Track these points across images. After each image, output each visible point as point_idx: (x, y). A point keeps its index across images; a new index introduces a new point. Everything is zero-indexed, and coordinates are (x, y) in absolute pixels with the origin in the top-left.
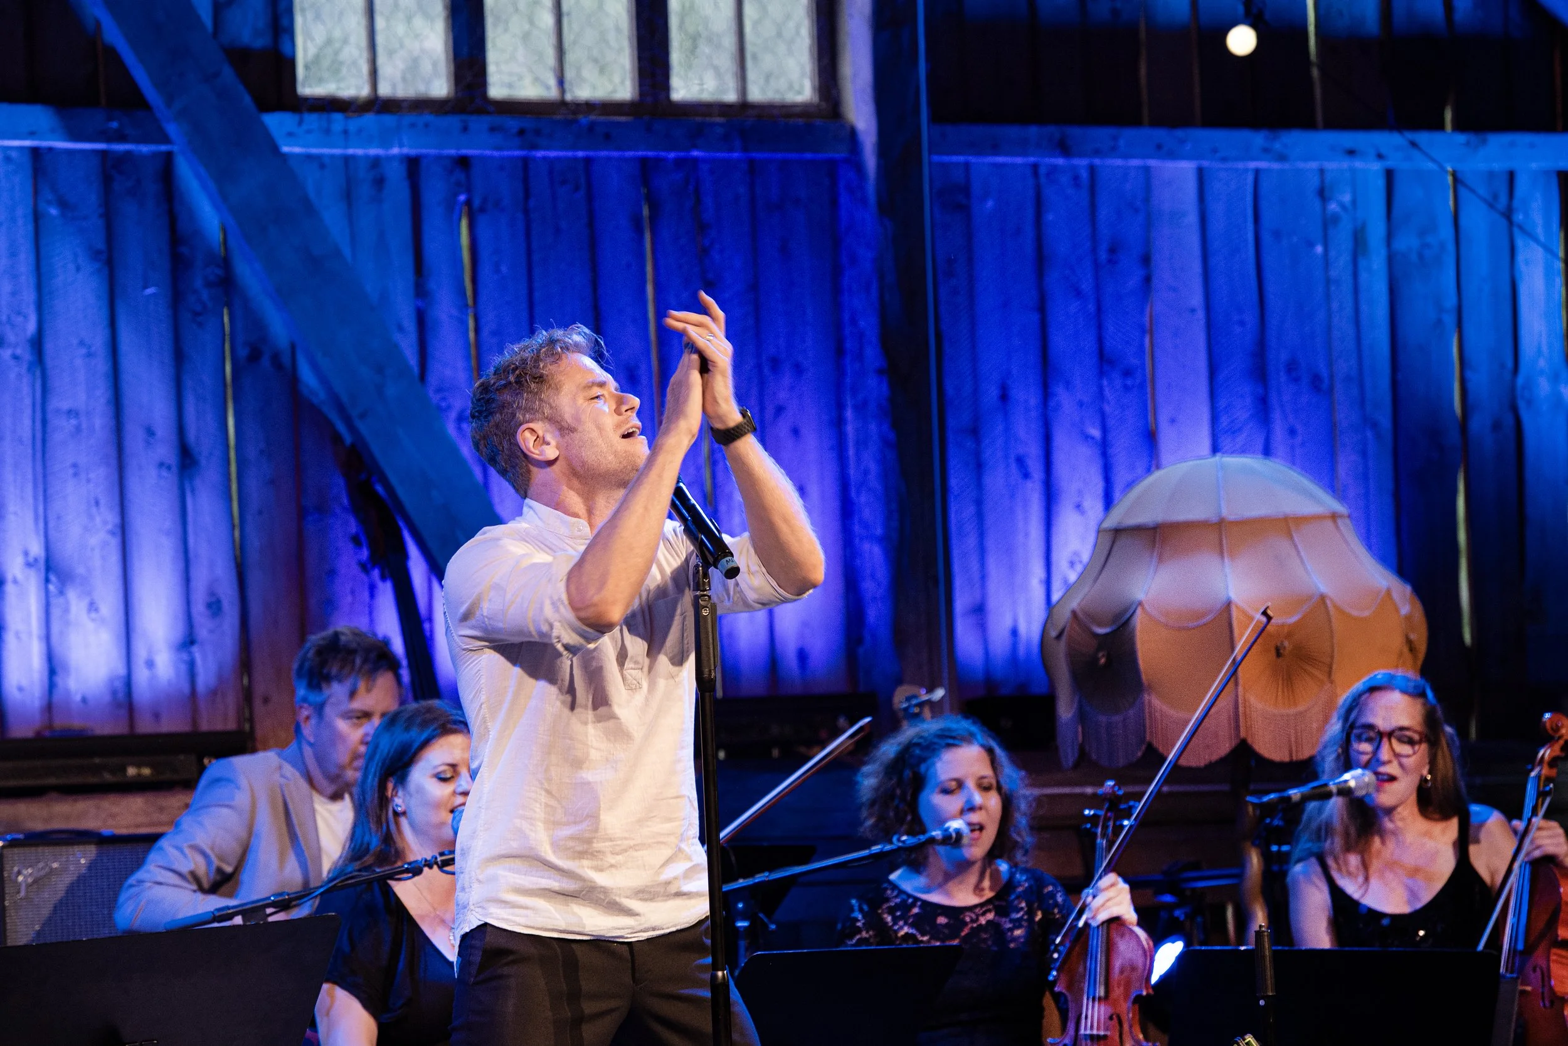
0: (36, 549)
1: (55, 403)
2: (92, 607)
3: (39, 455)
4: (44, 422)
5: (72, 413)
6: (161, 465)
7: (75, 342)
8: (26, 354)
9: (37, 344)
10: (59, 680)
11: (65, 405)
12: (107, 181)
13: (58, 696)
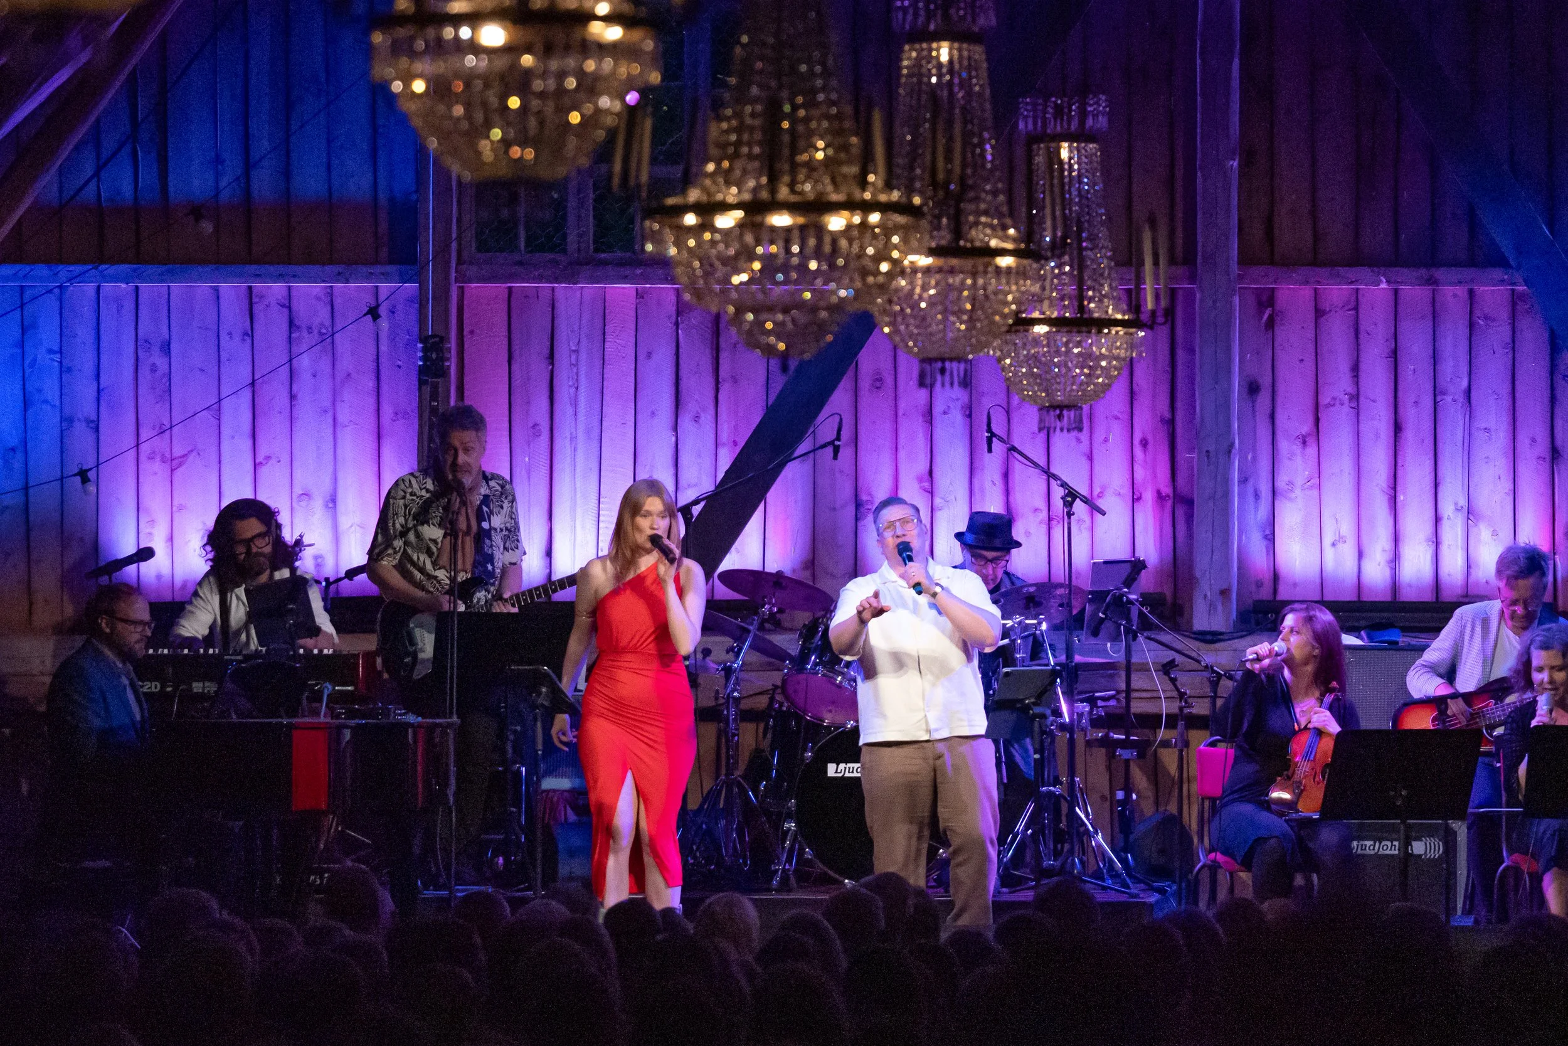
0: (1463, 502)
1: (1476, 424)
2: (1495, 534)
3: (1466, 452)
4: (1470, 434)
5: (1487, 430)
6: (1539, 458)
7: (1490, 391)
8: (1461, 399)
9: (1468, 393)
10: (1473, 571)
11: (1484, 425)
12: (1514, 304)
13: (1472, 579)
